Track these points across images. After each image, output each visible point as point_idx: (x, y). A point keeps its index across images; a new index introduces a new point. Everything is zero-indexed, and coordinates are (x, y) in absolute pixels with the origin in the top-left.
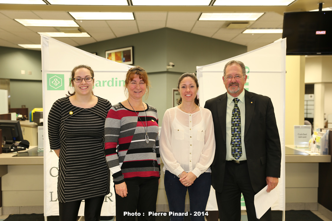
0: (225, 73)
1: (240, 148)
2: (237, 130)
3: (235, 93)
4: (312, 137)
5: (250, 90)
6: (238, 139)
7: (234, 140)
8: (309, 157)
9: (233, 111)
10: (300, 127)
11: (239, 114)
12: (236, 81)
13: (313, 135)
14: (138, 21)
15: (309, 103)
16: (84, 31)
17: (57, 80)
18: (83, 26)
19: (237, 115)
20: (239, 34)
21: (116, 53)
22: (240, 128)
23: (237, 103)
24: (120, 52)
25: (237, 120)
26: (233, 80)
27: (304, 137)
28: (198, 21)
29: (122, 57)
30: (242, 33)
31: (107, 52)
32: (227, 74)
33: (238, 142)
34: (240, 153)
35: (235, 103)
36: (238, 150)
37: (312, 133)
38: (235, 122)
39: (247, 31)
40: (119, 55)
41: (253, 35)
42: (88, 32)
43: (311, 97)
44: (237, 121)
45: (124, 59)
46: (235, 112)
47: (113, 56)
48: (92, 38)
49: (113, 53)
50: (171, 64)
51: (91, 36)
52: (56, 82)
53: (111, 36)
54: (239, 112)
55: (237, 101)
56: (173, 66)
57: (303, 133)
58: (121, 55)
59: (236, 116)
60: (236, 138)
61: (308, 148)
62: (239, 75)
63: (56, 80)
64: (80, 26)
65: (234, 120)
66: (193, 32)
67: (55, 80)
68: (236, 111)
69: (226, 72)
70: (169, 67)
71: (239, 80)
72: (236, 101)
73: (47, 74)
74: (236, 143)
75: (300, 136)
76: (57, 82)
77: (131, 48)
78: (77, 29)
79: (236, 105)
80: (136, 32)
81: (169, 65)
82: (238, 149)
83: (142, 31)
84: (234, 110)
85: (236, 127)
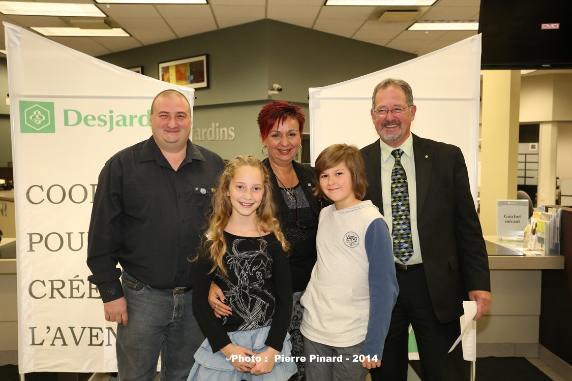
0: (374, 103)
1: (409, 240)
2: (403, 208)
3: (394, 140)
4: (530, 222)
5: (422, 135)
6: (404, 224)
7: (398, 227)
8: (525, 258)
9: (392, 173)
10: (509, 203)
11: (405, 179)
12: (394, 118)
13: (533, 219)
14: (214, 7)
15: (529, 158)
16: (118, 26)
17: (39, 113)
18: (113, 16)
19: (402, 181)
20: (402, 32)
21: (177, 66)
22: (408, 204)
23: (400, 157)
24: (185, 64)
25: (402, 189)
26: (390, 117)
27: (515, 222)
28: (324, 7)
29: (188, 73)
30: (407, 29)
31: (161, 66)
32: (378, 105)
33: (404, 230)
34: (410, 249)
35: (395, 157)
36: (406, 245)
37: (531, 215)
38: (397, 193)
39: (416, 27)
40: (182, 70)
41: (427, 33)
42: (124, 28)
43: (533, 147)
44: (402, 192)
45: (192, 77)
46: (396, 175)
47: (172, 73)
48: (131, 38)
49: (172, 66)
50: (276, 86)
51: (131, 36)
52: (37, 116)
53: (167, 35)
54: (404, 175)
55: (399, 154)
56: (280, 90)
57: (513, 215)
58: (186, 71)
59: (399, 182)
60: (401, 222)
61: (523, 241)
62: (400, 106)
63: (37, 113)
64: (107, 16)
65: (397, 190)
66: (316, 28)
67: (35, 113)
68: (399, 174)
69: (376, 102)
70: (272, 92)
71: (402, 115)
72: (397, 154)
73: (20, 101)
74: (402, 232)
75: (508, 219)
76: (41, 118)
77: (204, 58)
78: (103, 21)
79: (397, 163)
80: (213, 27)
81: (273, 90)
82: (406, 242)
83: (222, 25)
84: (395, 172)
85: (400, 203)
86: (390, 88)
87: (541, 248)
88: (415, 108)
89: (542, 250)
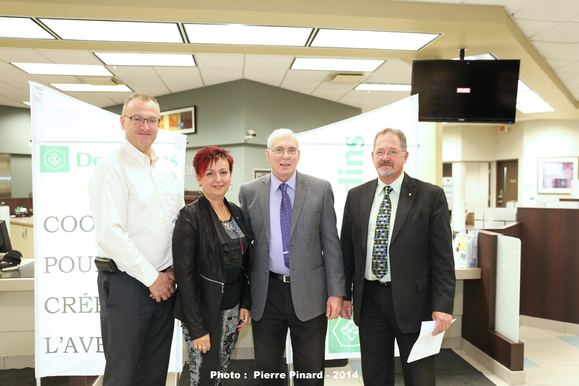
0: (375, 146)
6: (383, 247)
9: (381, 205)
12: (389, 159)
22: (387, 232)
23: (388, 193)
32: (377, 148)
35: (385, 193)
62: (395, 149)
65: (381, 219)
72: (387, 190)
74: (379, 254)
79: (385, 197)
82: (382, 263)
85: (382, 230)
86: (388, 135)
87: (463, 262)
88: (407, 154)
89: (464, 264)
